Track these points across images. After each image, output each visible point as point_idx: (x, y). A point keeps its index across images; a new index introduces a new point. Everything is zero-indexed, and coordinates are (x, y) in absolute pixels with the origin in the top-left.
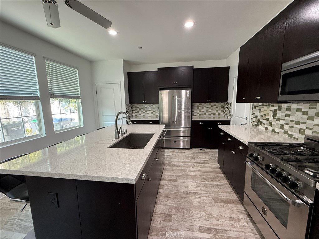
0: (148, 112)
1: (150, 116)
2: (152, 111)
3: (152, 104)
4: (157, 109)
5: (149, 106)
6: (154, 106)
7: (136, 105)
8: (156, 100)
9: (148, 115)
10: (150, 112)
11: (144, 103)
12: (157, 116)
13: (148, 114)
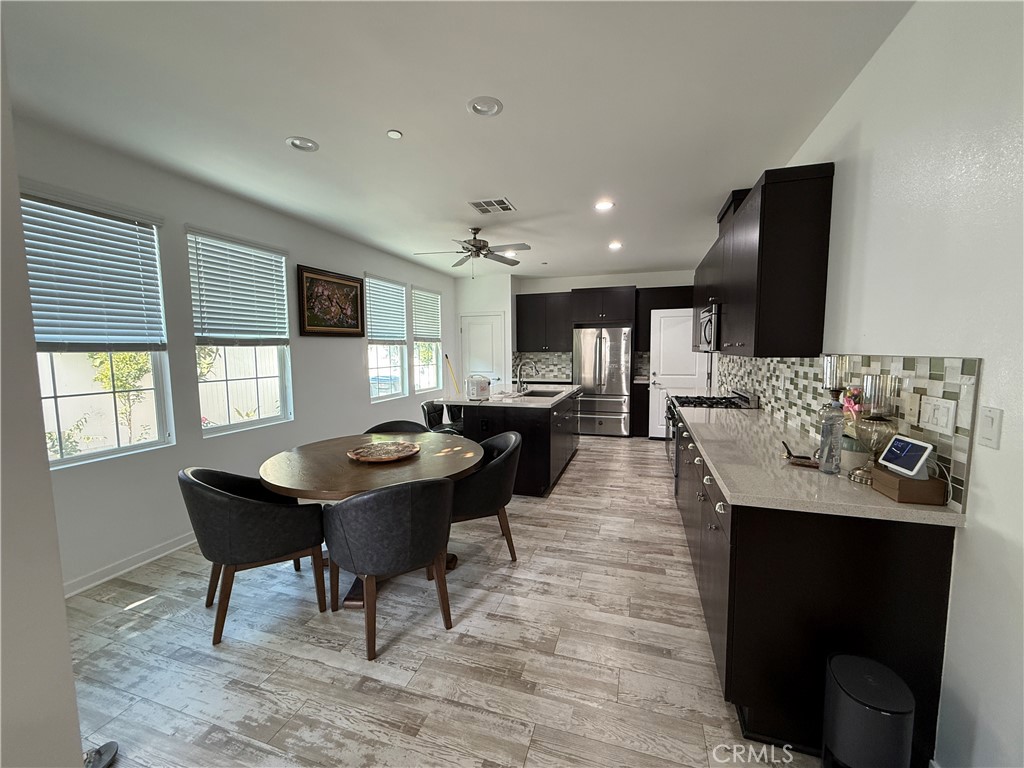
0: (552, 367)
1: (555, 376)
2: (559, 367)
3: (560, 354)
4: (569, 362)
5: (554, 357)
6: (564, 356)
7: (527, 354)
8: (567, 346)
9: (552, 375)
10: (556, 369)
11: (545, 351)
12: (568, 376)
13: (552, 371)
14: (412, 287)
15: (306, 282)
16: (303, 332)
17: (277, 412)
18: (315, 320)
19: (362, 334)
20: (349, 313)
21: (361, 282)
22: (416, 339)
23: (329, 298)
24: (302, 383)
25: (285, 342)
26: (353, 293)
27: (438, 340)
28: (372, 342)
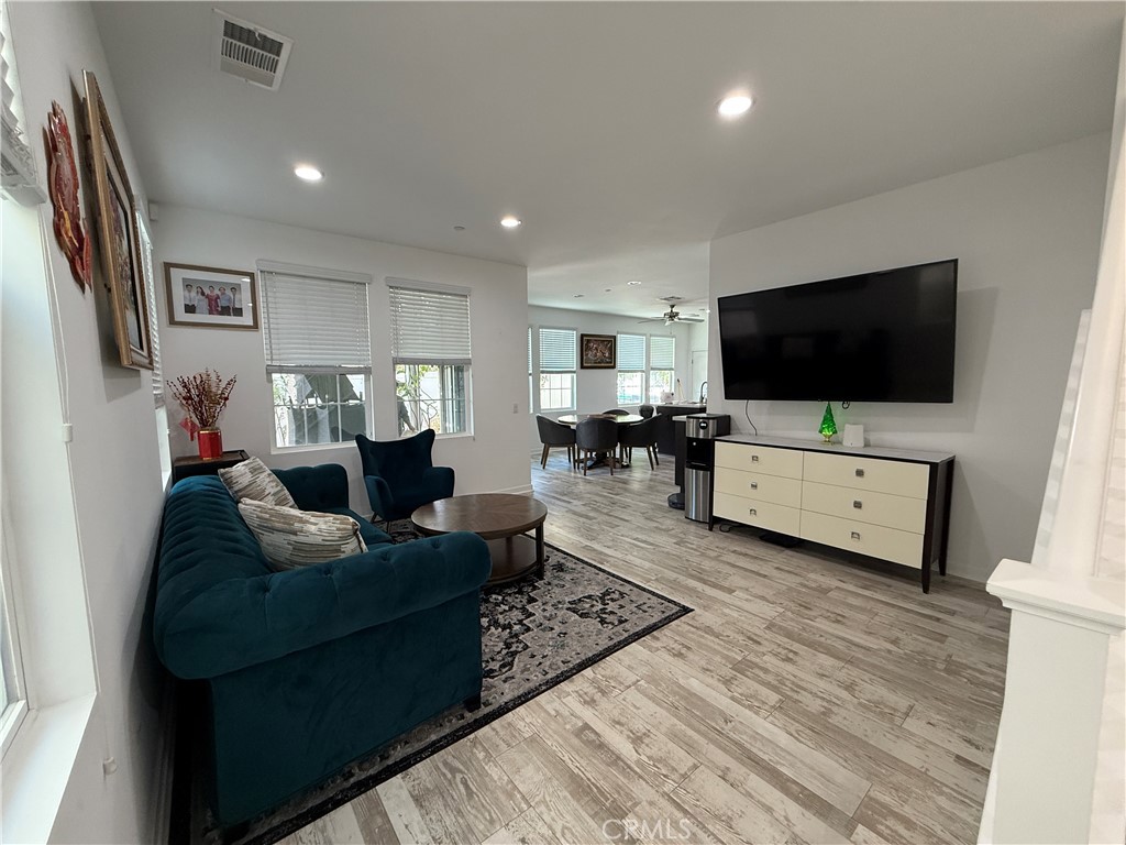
14: (651, 336)
15: (586, 342)
16: (582, 367)
17: (569, 406)
18: (588, 360)
19: (614, 367)
20: (607, 355)
21: (615, 337)
22: (652, 369)
23: (596, 349)
24: (581, 392)
25: (574, 372)
26: (610, 343)
27: (672, 369)
28: (620, 371)
